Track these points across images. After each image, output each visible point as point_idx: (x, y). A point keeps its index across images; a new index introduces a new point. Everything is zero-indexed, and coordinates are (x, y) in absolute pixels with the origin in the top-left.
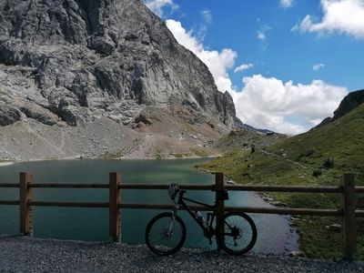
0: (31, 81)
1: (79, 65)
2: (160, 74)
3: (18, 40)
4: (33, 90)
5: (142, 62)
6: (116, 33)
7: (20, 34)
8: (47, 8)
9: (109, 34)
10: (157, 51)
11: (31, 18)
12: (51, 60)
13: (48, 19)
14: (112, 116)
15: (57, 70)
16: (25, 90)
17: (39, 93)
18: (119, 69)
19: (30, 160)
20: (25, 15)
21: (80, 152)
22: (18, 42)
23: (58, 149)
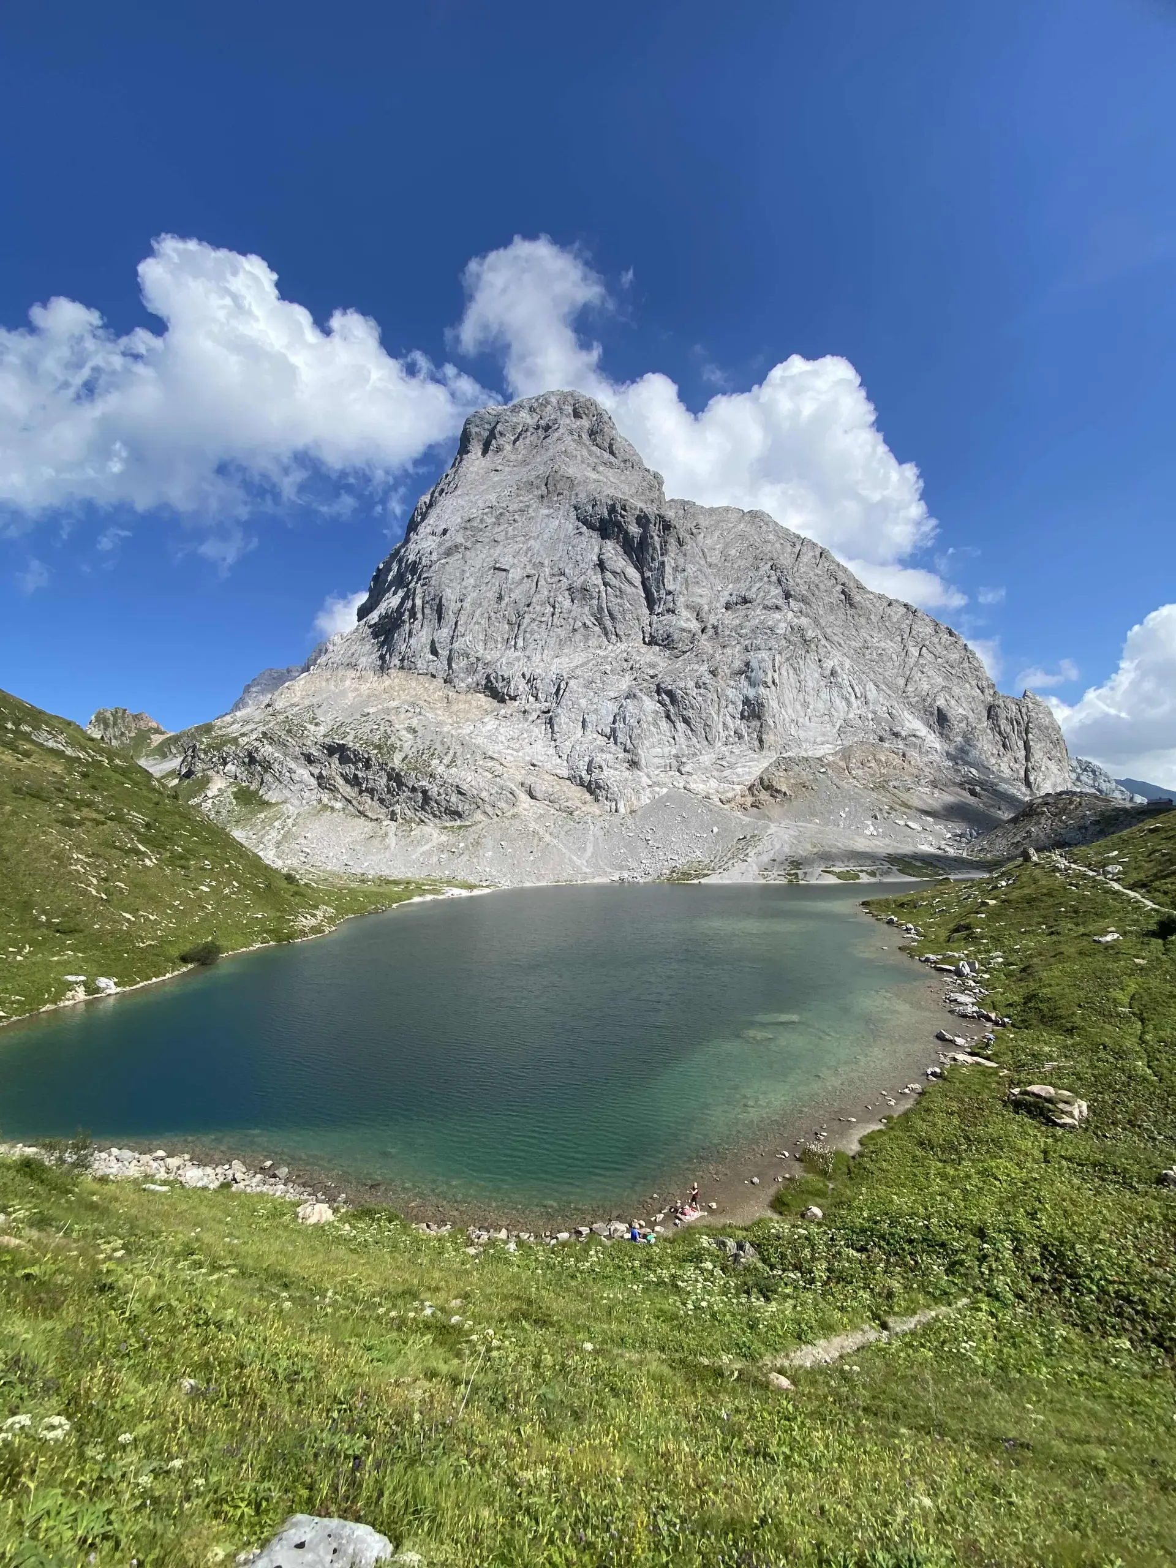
0: (539, 730)
1: (625, 683)
2: (812, 675)
3: (518, 654)
4: (540, 749)
5: (764, 654)
6: (703, 601)
7: (520, 643)
8: (565, 582)
9: (687, 607)
10: (804, 621)
11: (538, 608)
12: (572, 682)
13: (567, 603)
14: (692, 786)
15: (583, 702)
16: (528, 749)
17: (552, 751)
18: (707, 678)
19: (528, 884)
20: (528, 605)
21: (621, 868)
22: (518, 659)
23: (578, 862)
